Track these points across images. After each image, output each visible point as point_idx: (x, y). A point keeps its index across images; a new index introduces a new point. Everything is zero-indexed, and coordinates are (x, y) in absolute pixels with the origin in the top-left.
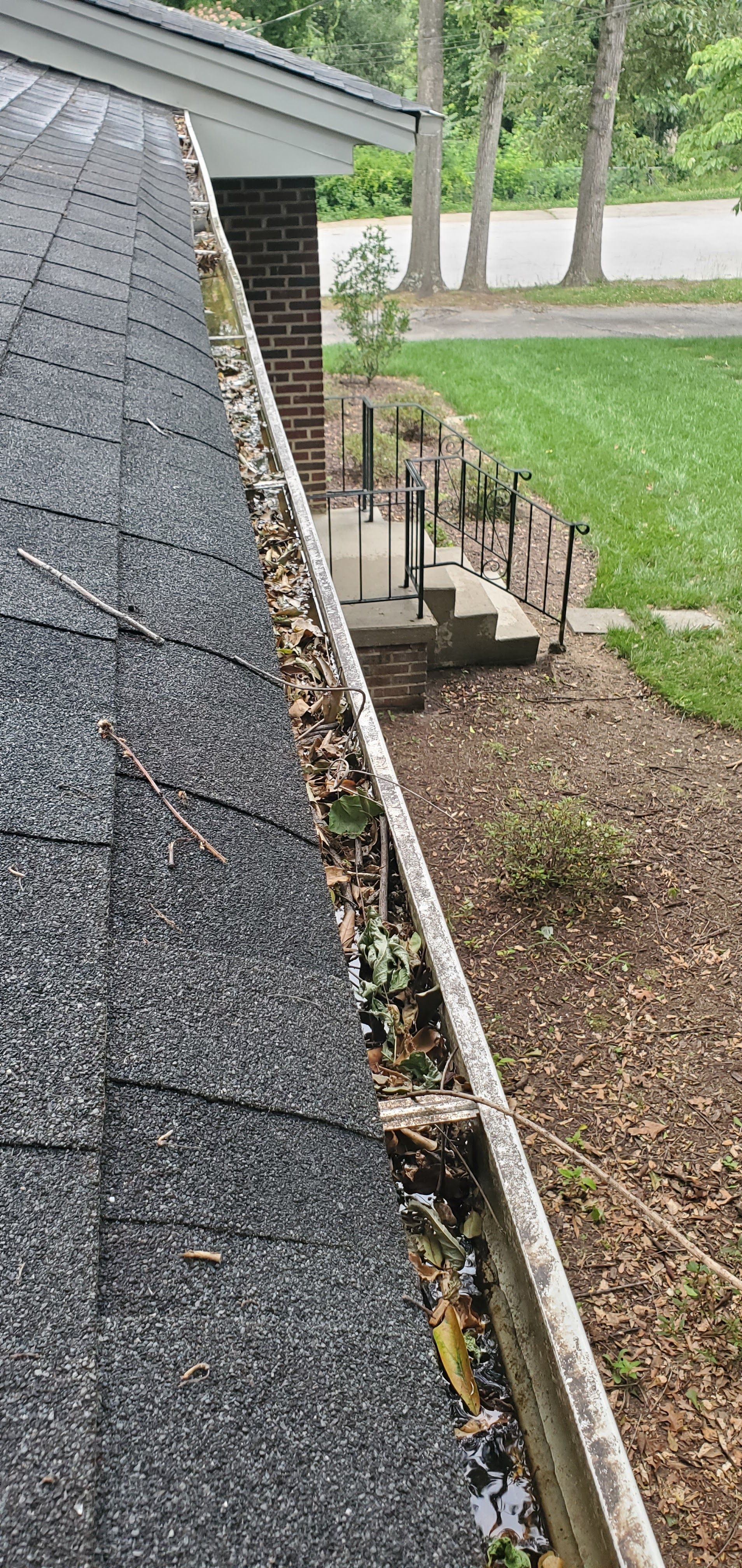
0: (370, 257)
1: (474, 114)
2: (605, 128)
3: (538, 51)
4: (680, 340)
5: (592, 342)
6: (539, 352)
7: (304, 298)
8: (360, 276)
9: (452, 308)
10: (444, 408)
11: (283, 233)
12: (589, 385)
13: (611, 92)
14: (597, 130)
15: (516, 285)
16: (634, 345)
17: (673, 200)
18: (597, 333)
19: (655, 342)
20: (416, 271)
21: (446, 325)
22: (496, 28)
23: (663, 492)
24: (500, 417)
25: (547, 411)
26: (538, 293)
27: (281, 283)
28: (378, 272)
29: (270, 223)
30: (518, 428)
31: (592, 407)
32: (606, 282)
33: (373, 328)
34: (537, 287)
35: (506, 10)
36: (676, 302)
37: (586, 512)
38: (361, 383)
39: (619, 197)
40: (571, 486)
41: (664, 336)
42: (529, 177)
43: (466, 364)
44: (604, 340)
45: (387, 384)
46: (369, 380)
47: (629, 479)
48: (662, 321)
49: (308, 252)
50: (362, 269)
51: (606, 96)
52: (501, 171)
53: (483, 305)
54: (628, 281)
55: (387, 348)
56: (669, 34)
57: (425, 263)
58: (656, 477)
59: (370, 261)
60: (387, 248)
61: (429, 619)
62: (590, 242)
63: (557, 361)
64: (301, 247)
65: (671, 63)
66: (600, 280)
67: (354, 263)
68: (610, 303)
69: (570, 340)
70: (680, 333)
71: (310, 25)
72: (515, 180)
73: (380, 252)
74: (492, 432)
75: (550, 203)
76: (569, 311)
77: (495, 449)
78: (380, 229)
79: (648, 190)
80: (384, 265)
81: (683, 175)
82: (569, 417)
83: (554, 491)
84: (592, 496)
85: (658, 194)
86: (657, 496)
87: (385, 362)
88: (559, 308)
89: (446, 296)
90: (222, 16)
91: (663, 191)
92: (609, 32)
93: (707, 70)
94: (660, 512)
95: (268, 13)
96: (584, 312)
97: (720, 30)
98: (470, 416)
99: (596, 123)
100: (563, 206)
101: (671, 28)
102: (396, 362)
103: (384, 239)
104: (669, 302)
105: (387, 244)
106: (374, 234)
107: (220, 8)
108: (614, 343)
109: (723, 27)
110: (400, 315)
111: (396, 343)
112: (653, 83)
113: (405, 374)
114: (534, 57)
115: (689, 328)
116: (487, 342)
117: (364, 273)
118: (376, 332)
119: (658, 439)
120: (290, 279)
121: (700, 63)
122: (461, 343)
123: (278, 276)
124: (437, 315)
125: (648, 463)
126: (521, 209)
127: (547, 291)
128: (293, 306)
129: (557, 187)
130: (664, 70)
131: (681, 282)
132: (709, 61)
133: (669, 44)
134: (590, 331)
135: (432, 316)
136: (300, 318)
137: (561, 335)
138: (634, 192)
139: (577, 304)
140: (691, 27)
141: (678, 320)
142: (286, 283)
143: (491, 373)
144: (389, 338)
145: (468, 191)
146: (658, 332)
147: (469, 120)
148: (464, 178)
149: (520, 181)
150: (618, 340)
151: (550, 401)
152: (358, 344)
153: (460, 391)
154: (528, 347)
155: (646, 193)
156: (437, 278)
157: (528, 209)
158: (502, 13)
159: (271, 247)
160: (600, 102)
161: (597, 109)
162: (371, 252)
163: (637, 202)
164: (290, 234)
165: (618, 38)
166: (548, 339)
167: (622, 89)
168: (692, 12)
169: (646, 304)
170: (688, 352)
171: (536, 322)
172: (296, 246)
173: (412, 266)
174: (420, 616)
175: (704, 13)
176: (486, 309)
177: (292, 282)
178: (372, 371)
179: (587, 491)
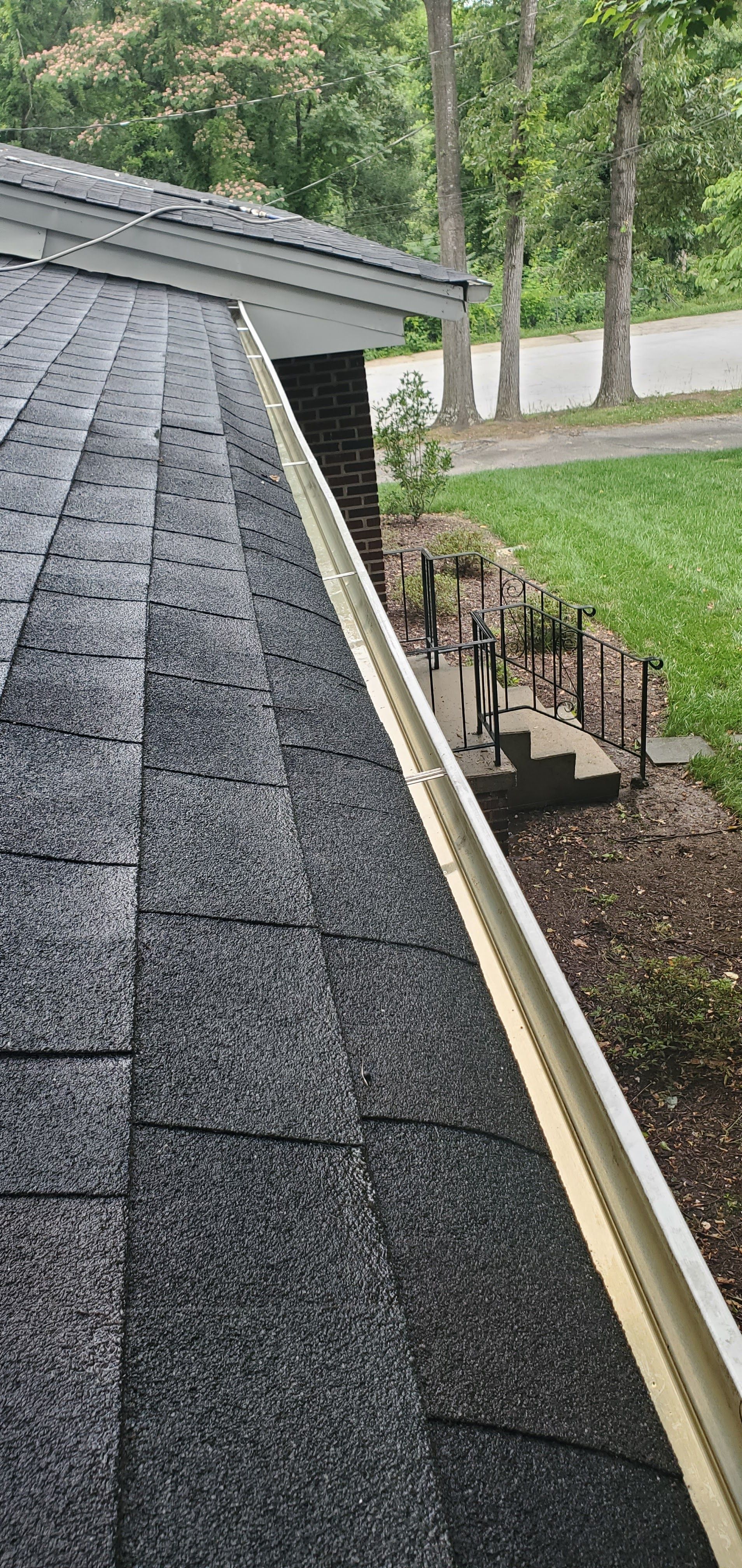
0: (409, 402)
1: (490, 251)
2: (624, 259)
3: (554, 195)
4: (719, 452)
5: (632, 461)
6: (580, 476)
7: (358, 460)
8: (401, 420)
9: (489, 439)
10: (491, 540)
11: (335, 400)
12: (635, 505)
13: (628, 225)
14: (617, 261)
15: (549, 410)
16: (673, 461)
17: (692, 314)
18: (634, 452)
19: (695, 456)
20: (451, 406)
21: (485, 457)
22: (512, 179)
23: (725, 610)
24: (549, 545)
25: (596, 536)
26: (572, 417)
27: (335, 447)
28: (418, 415)
29: (321, 391)
30: (569, 555)
31: (642, 528)
32: (639, 399)
33: (416, 469)
34: (569, 411)
35: (520, 162)
36: (710, 414)
37: (648, 636)
38: (408, 522)
39: (639, 315)
40: (630, 611)
41: (703, 450)
42: (550, 305)
43: (510, 495)
44: (644, 459)
45: (434, 521)
46: (416, 518)
47: (688, 599)
48: (699, 434)
49: (360, 416)
50: (402, 413)
51: (623, 230)
52: (523, 302)
53: (519, 433)
54: (660, 398)
55: (431, 487)
56: (678, 169)
57: (459, 398)
58: (714, 595)
59: (410, 406)
60: (425, 391)
61: (507, 767)
62: (619, 364)
63: (600, 483)
64: (353, 412)
65: (684, 193)
66: (632, 398)
67: (394, 409)
68: (645, 420)
69: (610, 461)
70: (718, 445)
71: (330, 188)
72: (536, 308)
73: (418, 395)
74: (544, 561)
75: (572, 327)
76: (603, 433)
77: (548, 579)
78: (416, 374)
79: (667, 306)
80: (423, 407)
81: (699, 291)
82: (619, 540)
83: (613, 617)
84: (653, 620)
85: (677, 309)
86: (720, 615)
87: (430, 499)
88: (594, 430)
89: (482, 427)
90: (247, 188)
91: (681, 307)
92: (620, 172)
93: (720, 201)
94: (724, 630)
95: (289, 180)
96: (620, 432)
97: (728, 160)
98: (519, 547)
99: (615, 254)
100: (585, 329)
101: (680, 163)
102: (441, 498)
103: (421, 383)
104: (702, 414)
105: (425, 388)
106: (411, 380)
107: (244, 181)
108: (654, 461)
109: (730, 157)
110: (442, 454)
111: (440, 481)
112: (667, 213)
113: (450, 510)
114: (551, 200)
115: (726, 438)
116: (528, 471)
117: (404, 417)
118: (419, 473)
119: (711, 555)
120: (343, 443)
121: (715, 196)
122: (501, 474)
123: (332, 441)
124: (476, 447)
125: (706, 582)
126: (545, 335)
127: (580, 414)
128: (348, 468)
129: (578, 312)
130: (677, 202)
131: (712, 394)
132: (723, 192)
133: (679, 177)
134: (627, 450)
135: (469, 448)
136: (355, 479)
137: (600, 457)
138: (653, 310)
139: (611, 424)
140: (699, 161)
141: (715, 432)
142: (340, 447)
143: (535, 502)
144: (433, 477)
145: (491, 322)
146: (696, 445)
147: (486, 257)
148: (487, 311)
149: (541, 309)
150: (658, 457)
151: (597, 525)
152: (402, 485)
153: (506, 522)
154: (568, 472)
155: (665, 310)
156: (472, 412)
157: (551, 334)
158: (516, 164)
159: (323, 414)
160: (618, 235)
161: (615, 242)
162: (410, 396)
163: (657, 319)
164: (341, 400)
165: (629, 176)
166: (587, 463)
167: (637, 222)
168: (699, 147)
169: (680, 419)
170: (730, 463)
171: (572, 446)
172: (348, 411)
173: (447, 401)
174: (498, 763)
175: (711, 146)
176: (523, 437)
177: (346, 446)
178: (418, 509)
179: (647, 613)
